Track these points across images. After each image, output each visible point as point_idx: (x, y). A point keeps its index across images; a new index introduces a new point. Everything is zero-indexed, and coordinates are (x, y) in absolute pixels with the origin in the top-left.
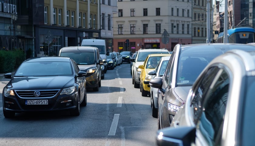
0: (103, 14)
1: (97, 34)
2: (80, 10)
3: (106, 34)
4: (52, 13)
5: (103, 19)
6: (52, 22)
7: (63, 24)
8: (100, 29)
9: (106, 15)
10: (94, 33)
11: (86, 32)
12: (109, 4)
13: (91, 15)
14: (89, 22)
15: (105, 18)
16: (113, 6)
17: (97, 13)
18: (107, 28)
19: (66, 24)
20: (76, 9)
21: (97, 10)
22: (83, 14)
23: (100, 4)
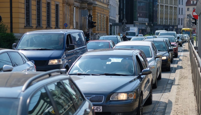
0: (179, 19)
1: (176, 27)
2: (169, 18)
3: (180, 27)
4: (159, 20)
5: (179, 21)
6: (159, 23)
7: (163, 24)
8: (178, 25)
9: (181, 19)
10: (175, 27)
11: (172, 26)
12: (182, 14)
13: (174, 19)
14: (173, 22)
15: (180, 20)
16: (184, 15)
17: (176, 18)
18: (180, 24)
19: (164, 24)
20: (168, 18)
21: (177, 17)
22: (171, 19)
23: (178, 14)
